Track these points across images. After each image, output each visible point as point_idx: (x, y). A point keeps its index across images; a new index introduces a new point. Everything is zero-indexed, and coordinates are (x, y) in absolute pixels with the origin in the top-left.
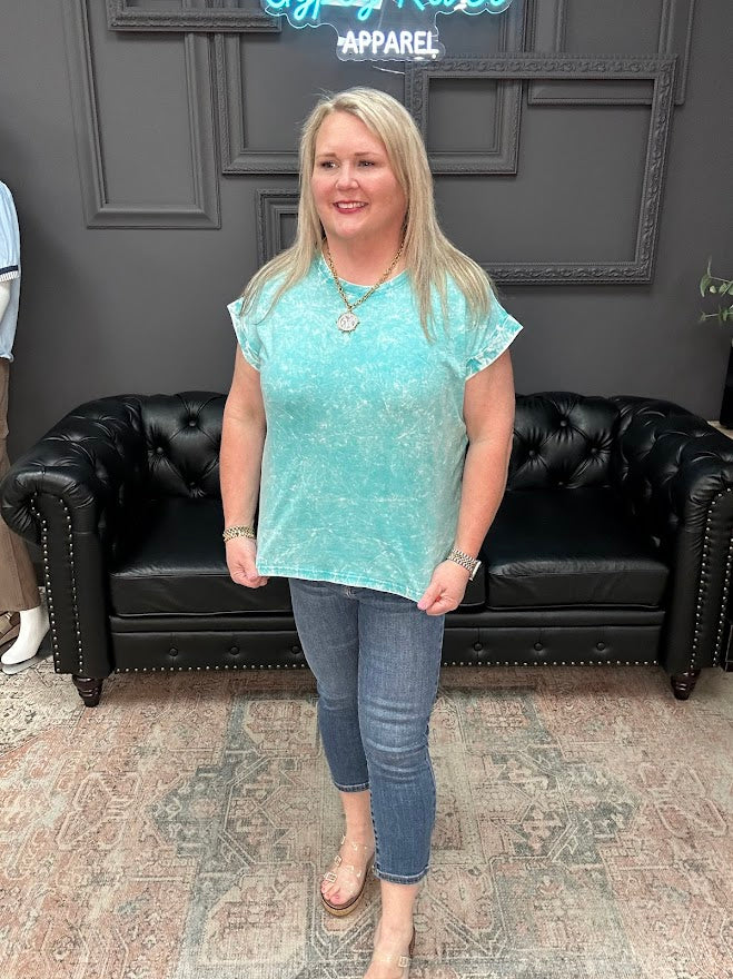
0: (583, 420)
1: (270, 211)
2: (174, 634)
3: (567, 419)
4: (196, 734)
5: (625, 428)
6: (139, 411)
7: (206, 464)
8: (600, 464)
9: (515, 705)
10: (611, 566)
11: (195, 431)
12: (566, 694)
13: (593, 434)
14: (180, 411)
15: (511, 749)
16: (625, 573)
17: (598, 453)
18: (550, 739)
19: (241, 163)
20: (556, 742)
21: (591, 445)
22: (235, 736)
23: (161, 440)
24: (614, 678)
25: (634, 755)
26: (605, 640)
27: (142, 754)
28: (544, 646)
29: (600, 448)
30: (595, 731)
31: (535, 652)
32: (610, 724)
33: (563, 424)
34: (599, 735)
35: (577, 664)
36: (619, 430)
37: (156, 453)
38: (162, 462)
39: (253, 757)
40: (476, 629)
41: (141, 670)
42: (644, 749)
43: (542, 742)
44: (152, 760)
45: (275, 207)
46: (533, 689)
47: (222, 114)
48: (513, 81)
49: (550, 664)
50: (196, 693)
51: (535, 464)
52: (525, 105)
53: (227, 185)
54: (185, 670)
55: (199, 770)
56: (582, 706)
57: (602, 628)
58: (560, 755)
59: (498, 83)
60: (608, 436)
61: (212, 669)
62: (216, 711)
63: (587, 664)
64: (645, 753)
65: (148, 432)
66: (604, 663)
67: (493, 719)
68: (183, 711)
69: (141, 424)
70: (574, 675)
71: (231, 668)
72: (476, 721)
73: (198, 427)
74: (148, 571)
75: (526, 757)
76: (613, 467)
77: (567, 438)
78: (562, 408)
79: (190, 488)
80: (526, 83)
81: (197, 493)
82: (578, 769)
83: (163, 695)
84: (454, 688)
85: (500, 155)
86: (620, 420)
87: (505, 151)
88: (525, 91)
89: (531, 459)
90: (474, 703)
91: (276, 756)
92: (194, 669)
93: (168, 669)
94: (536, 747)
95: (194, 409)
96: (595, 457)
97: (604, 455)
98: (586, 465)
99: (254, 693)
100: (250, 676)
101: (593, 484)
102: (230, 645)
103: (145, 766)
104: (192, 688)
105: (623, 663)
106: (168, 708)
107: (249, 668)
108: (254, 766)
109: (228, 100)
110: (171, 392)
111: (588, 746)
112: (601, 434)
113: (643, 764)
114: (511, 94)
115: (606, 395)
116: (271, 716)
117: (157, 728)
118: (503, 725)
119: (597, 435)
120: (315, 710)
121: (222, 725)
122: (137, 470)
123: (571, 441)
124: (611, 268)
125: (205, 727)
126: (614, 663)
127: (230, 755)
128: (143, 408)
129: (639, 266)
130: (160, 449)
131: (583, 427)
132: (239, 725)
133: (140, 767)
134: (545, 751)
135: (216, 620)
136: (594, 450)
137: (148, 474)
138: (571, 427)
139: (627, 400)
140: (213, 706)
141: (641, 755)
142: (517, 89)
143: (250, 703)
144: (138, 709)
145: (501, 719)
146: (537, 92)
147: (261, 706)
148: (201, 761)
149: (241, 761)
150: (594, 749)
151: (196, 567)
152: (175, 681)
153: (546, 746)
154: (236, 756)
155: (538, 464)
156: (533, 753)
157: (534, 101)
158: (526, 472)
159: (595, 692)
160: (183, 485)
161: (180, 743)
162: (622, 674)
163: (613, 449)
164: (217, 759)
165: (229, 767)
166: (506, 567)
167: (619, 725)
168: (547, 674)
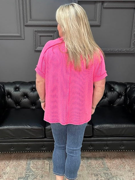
0: (117, 88)
1: (37, 35)
2: (12, 143)
3: (113, 88)
4: (18, 169)
5: (128, 90)
6: (4, 86)
7: (21, 100)
8: (122, 100)
9: (100, 161)
10: (124, 126)
11: (18, 91)
12: (113, 158)
13: (120, 92)
14: (14, 86)
15: (99, 173)
16: (128, 128)
17: (121, 97)
18: (109, 170)
19: (30, 23)
20: (110, 171)
21: (119, 95)
22: (28, 169)
23: (9, 94)
24: (125, 154)
25: (131, 174)
26: (123, 145)
27: (4, 174)
28: (107, 146)
29: (122, 95)
30: (120, 168)
31: (105, 147)
32: (124, 166)
33: (112, 90)
34: (122, 169)
35: (116, 151)
36: (126, 91)
37: (8, 97)
38: (9, 99)
39: (33, 175)
40: (90, 142)
41: (4, 152)
42: (133, 172)
43: (107, 171)
44: (7, 176)
45: (38, 34)
46: (105, 157)
47: (25, 10)
48: (99, 2)
49: (109, 151)
50: (18, 158)
51: (105, 100)
52: (102, 8)
53: (26, 28)
54: (15, 152)
55: (19, 178)
56: (117, 161)
57: (122, 142)
58: (111, 174)
59: (95, 2)
60: (124, 92)
61: (22, 152)
62: (23, 163)
63: (118, 151)
64: (133, 174)
65: (6, 92)
66: (123, 150)
67: (94, 165)
68: (15, 163)
69: (4, 89)
70: (115, 154)
71: (27, 152)
72: (90, 165)
73: (19, 90)
74: (6, 127)
75: (103, 175)
76: (125, 101)
77: (113, 93)
78: (112, 85)
79: (16, 106)
80: (103, 2)
81: (19, 107)
82: (116, 178)
83: (10, 159)
84: (84, 157)
85: (96, 21)
86: (126, 89)
87: (97, 19)
88: (102, 4)
89: (104, 98)
90: (90, 161)
91: (39, 174)
92: (18, 152)
93: (11, 152)
94: (105, 172)
95: (18, 86)
96: (121, 98)
97: (123, 97)
98: (118, 100)
99: (33, 158)
100: (32, 154)
101: (120, 105)
102: (27, 146)
103: (5, 177)
104: (17, 157)
105: (128, 151)
106: (11, 162)
107: (32, 152)
108: (33, 177)
109: (26, 7)
110: (12, 82)
111: (119, 172)
112: (122, 92)
113: (133, 176)
114: (99, 5)
115: (123, 82)
116: (38, 164)
117: (8, 167)
118: (97, 166)
119: (121, 92)
120: (49, 163)
121: (25, 166)
122: (3, 101)
123: (115, 94)
124: (124, 50)
125: (20, 167)
126: (125, 150)
127: (27, 174)
128: (5, 86)
129: (132, 49)
130: (9, 96)
131: (117, 90)
132: (29, 167)
133: (4, 177)
134: (107, 173)
135: (23, 140)
136: (120, 96)
137: (6, 102)
138: (114, 90)
139: (129, 83)
140: (22, 161)
141: (132, 174)
142: (100, 4)
143: (32, 161)
144: (3, 162)
145: (96, 165)
146: (105, 5)
147: (35, 161)
148: (19, 176)
149: (30, 176)
150: (120, 173)
151: (18, 126)
152: (13, 155)
153: (108, 172)
154: (28, 174)
155: (106, 99)
156: (105, 174)
157: (104, 7)
158: (103, 102)
159: (121, 158)
160: (15, 105)
161: (14, 171)
162: (128, 153)
163: (125, 96)
164: (24, 175)
165: (27, 177)
166: (98, 126)
167: (127, 166)
168: (108, 153)
